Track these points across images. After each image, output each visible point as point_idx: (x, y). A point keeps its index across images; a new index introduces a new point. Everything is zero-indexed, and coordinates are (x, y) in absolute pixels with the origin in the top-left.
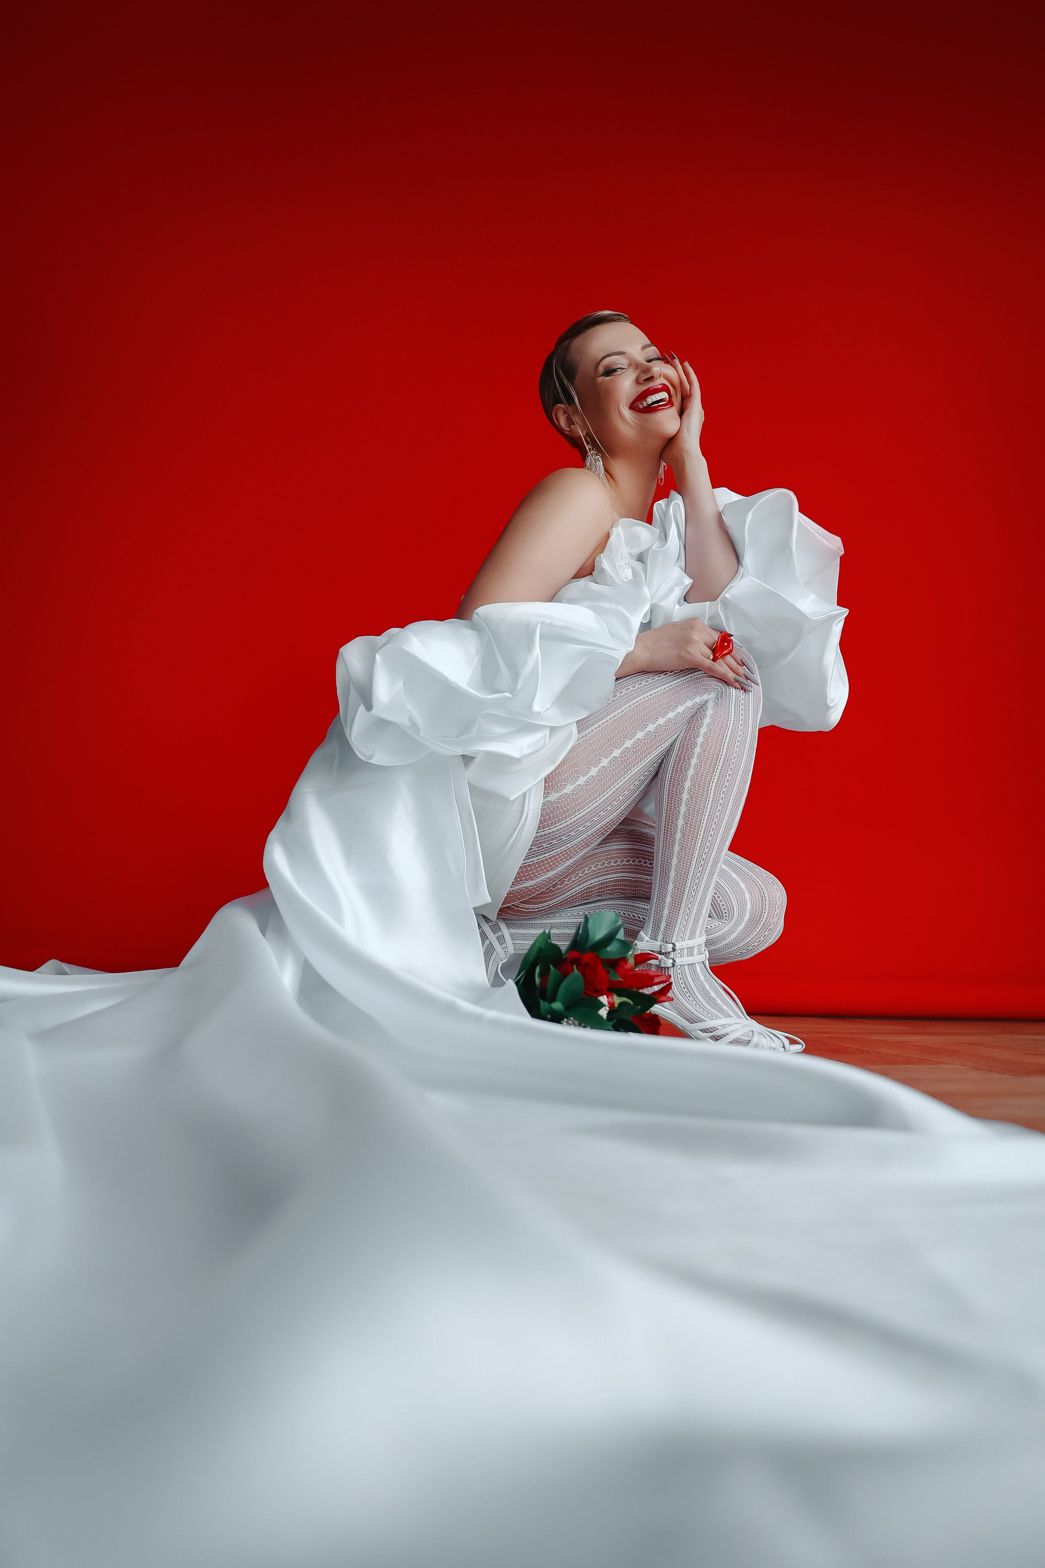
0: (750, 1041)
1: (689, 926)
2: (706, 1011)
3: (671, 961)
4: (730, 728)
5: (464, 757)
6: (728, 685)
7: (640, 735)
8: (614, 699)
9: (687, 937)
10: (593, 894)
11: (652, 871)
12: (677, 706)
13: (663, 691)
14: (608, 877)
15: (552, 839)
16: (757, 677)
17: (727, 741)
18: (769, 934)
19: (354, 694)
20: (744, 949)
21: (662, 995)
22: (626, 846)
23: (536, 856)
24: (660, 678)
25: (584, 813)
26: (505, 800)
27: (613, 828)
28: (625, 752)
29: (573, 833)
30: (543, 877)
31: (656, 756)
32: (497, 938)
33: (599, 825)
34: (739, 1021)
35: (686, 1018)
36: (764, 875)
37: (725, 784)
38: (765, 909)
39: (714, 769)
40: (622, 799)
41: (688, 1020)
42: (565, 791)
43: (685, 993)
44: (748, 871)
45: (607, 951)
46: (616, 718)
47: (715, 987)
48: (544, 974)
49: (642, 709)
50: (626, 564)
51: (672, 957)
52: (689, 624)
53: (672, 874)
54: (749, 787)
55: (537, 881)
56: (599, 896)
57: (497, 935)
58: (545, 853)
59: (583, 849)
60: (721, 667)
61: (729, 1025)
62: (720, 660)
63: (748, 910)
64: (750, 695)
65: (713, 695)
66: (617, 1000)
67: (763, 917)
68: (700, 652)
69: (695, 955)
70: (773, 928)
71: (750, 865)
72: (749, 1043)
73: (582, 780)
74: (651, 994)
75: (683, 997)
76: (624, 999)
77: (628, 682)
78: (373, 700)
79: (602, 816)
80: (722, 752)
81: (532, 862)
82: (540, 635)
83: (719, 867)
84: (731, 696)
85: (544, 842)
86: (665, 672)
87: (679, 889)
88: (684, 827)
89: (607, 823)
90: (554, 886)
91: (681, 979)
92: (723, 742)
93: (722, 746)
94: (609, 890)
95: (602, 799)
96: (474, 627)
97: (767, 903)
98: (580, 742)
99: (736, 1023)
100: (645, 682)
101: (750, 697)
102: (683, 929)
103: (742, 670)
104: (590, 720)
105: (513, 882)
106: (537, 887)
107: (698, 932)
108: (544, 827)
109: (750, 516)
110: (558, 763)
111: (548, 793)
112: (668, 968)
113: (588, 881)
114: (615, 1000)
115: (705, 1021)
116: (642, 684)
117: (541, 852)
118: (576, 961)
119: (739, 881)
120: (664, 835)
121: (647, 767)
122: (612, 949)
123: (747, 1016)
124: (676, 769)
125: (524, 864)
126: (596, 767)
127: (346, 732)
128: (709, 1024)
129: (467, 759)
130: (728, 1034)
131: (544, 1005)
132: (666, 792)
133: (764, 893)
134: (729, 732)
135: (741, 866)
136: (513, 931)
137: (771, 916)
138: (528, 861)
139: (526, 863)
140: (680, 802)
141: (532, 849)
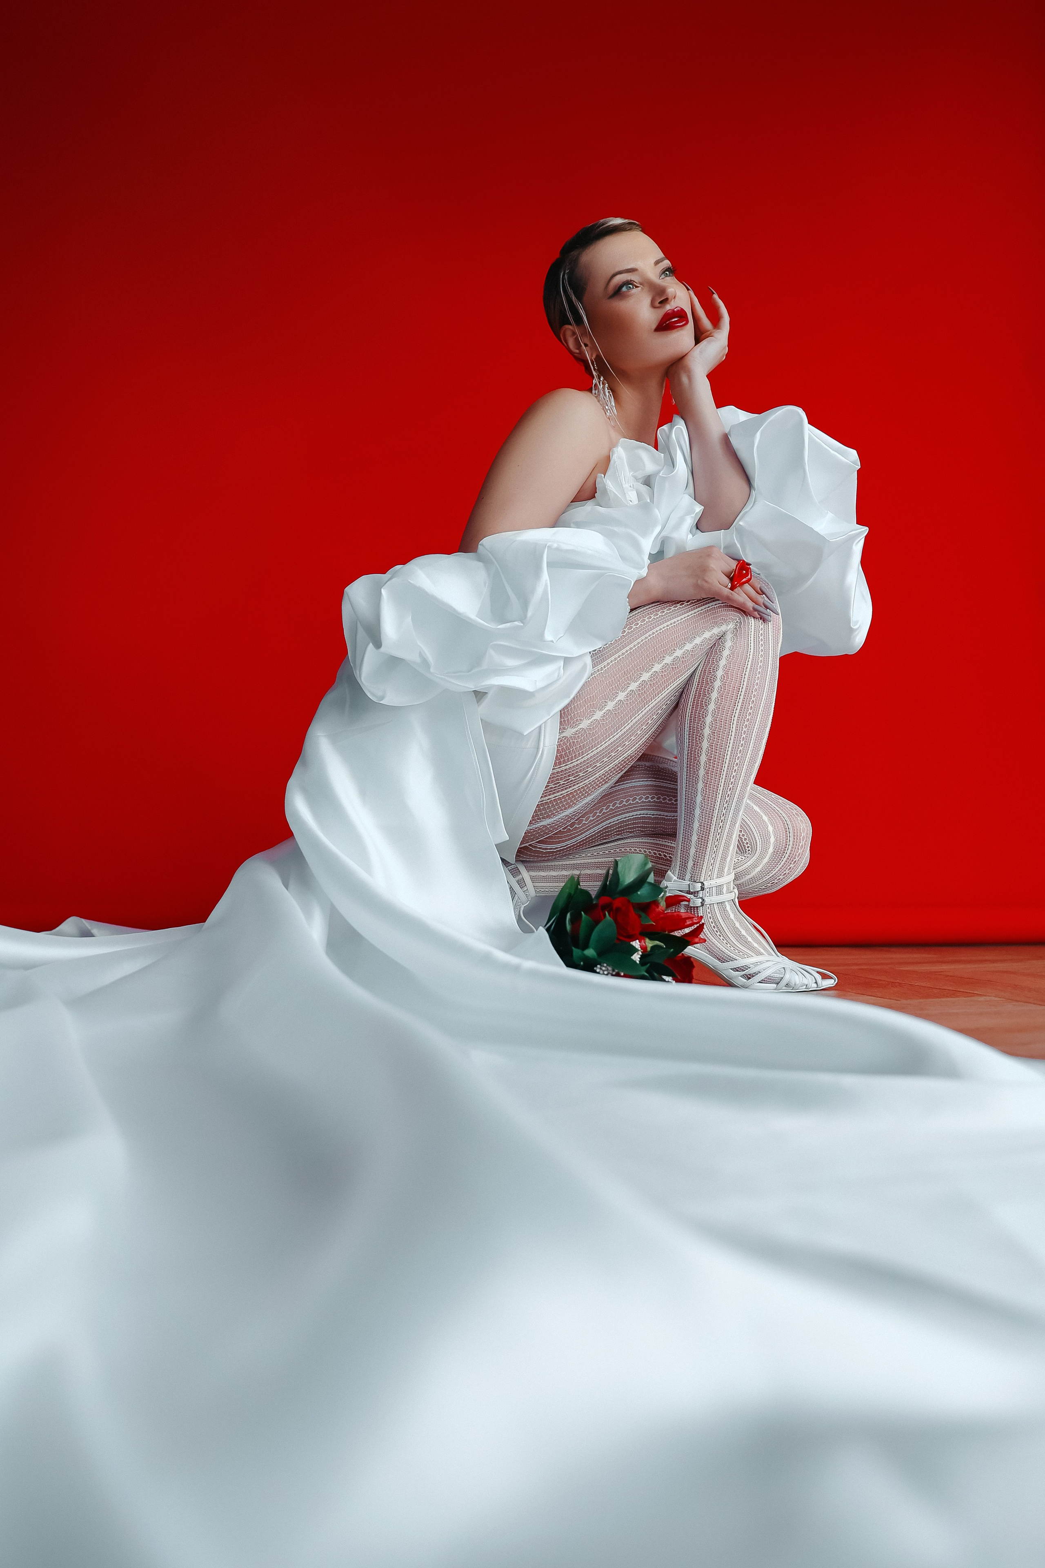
0: (782, 978)
1: (717, 864)
2: (737, 950)
3: (700, 900)
4: (750, 660)
5: (476, 692)
6: (747, 615)
7: (657, 667)
8: (630, 631)
9: (715, 876)
10: (613, 833)
11: (677, 808)
12: (694, 637)
13: (679, 622)
14: (627, 815)
15: (569, 776)
16: (777, 606)
17: (747, 673)
18: (795, 866)
19: (361, 633)
20: (769, 883)
21: (694, 937)
22: (646, 783)
23: (554, 793)
24: (676, 609)
25: (601, 748)
26: (519, 735)
27: (632, 764)
28: (642, 685)
29: (590, 769)
30: (561, 815)
31: (674, 689)
32: (518, 882)
33: (617, 761)
34: (770, 958)
35: (717, 957)
36: (788, 806)
37: (748, 717)
38: (789, 841)
39: (736, 703)
40: (640, 734)
41: (719, 959)
42: (581, 726)
43: (715, 932)
44: (771, 803)
45: (639, 895)
46: (632, 651)
47: (745, 925)
48: (576, 920)
49: (659, 640)
50: (630, 487)
51: (701, 896)
52: (706, 552)
53: (697, 812)
54: (772, 720)
55: (554, 819)
56: (618, 835)
57: (517, 878)
58: (562, 790)
59: (602, 785)
60: (740, 596)
61: (761, 963)
62: (739, 588)
63: (772, 843)
64: (770, 625)
65: (731, 626)
66: (649, 944)
67: (788, 849)
68: (718, 580)
69: (724, 893)
70: (799, 860)
71: (773, 796)
72: (781, 980)
73: (598, 715)
74: (682, 936)
75: (713, 937)
76: (657, 943)
77: (644, 613)
78: (382, 638)
79: (620, 751)
80: (743, 685)
81: (549, 799)
82: (547, 562)
83: (744, 802)
84: (750, 626)
85: (561, 779)
86: (681, 601)
87: (704, 826)
88: (707, 764)
89: (625, 759)
90: (572, 825)
91: (710, 919)
92: (743, 674)
93: (743, 679)
94: (628, 828)
95: (620, 734)
96: (480, 559)
97: (791, 834)
98: (596, 675)
99: (767, 961)
100: (661, 613)
101: (770, 627)
102: (711, 868)
103: (761, 599)
104: (605, 653)
105: (531, 821)
106: (555, 825)
107: (726, 870)
108: (560, 763)
109: (758, 435)
110: (572, 697)
111: (564, 728)
112: (697, 907)
113: (607, 820)
114: (647, 944)
115: (736, 960)
116: (658, 614)
117: (558, 789)
118: (608, 907)
119: (762, 814)
120: (687, 773)
121: (665, 700)
122: (643, 893)
123: (778, 954)
124: (696, 705)
125: (541, 802)
126: (612, 701)
127: (356, 673)
128: (741, 962)
129: (479, 695)
130: (760, 972)
131: (576, 952)
132: (687, 729)
133: (787, 824)
134: (750, 663)
135: (763, 798)
136: (533, 874)
137: (795, 848)
138: (545, 799)
139: (543, 801)
140: (702, 738)
141: (549, 786)
